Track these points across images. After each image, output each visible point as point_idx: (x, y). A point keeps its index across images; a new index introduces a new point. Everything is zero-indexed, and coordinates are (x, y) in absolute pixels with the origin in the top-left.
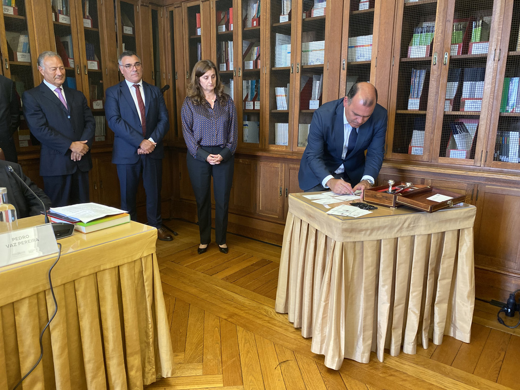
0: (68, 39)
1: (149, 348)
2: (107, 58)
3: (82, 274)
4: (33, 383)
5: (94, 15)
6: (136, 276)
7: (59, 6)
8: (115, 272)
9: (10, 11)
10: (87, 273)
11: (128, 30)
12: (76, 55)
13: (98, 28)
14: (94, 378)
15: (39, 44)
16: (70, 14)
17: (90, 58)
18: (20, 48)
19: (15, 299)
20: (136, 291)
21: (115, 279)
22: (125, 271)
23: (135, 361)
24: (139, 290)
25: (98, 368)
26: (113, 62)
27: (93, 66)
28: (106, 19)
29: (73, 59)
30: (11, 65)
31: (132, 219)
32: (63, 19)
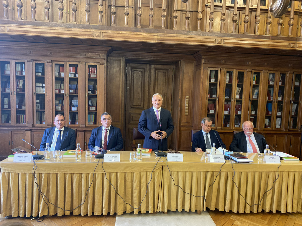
0: (271, 89)
1: (300, 200)
2: (286, 96)
3: (285, 171)
4: (269, 193)
5: (283, 80)
6: (300, 176)
7: (271, 79)
8: (294, 173)
9: (254, 83)
10: (287, 171)
11: (297, 84)
12: (274, 96)
13: (284, 85)
14: (284, 200)
15: (262, 93)
16: (274, 81)
17: (279, 96)
18: (255, 93)
19: (270, 171)
20: (299, 181)
21: (294, 175)
22: (297, 174)
23: (295, 202)
24: (300, 181)
25: (285, 198)
26: (289, 97)
27: (280, 99)
28: (289, 82)
29: (273, 97)
30: (252, 101)
31: (300, 160)
32: (271, 83)
